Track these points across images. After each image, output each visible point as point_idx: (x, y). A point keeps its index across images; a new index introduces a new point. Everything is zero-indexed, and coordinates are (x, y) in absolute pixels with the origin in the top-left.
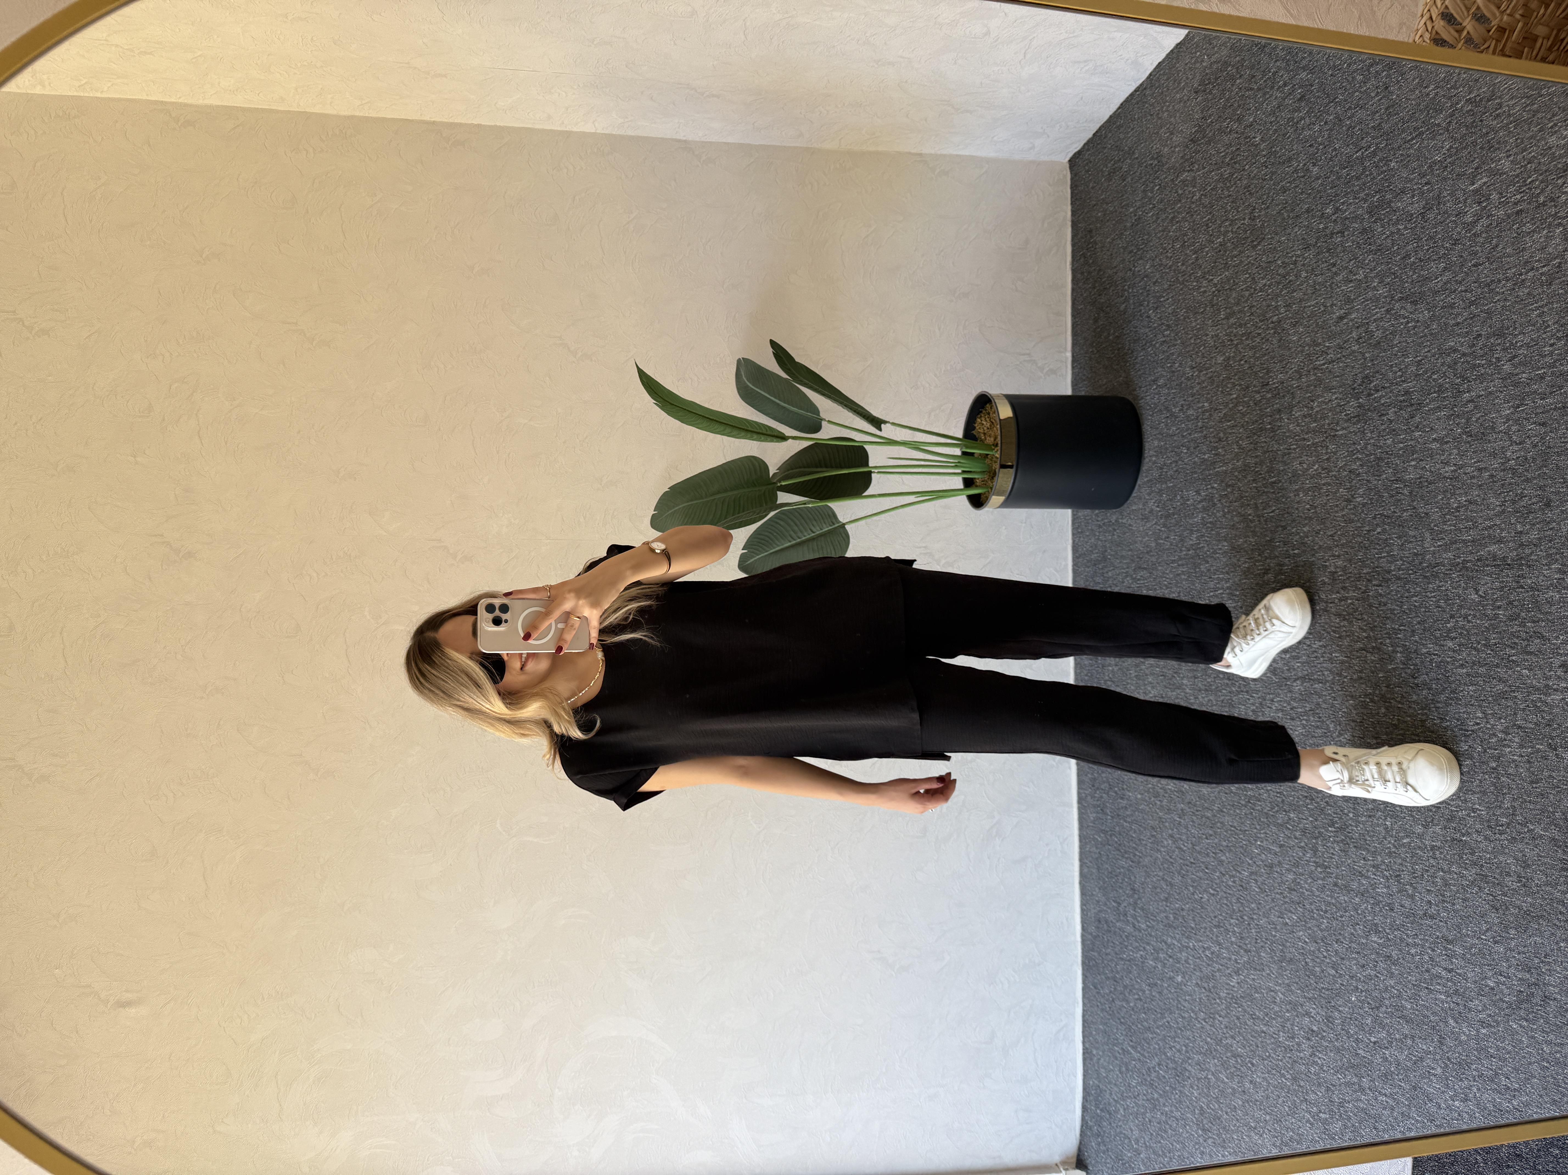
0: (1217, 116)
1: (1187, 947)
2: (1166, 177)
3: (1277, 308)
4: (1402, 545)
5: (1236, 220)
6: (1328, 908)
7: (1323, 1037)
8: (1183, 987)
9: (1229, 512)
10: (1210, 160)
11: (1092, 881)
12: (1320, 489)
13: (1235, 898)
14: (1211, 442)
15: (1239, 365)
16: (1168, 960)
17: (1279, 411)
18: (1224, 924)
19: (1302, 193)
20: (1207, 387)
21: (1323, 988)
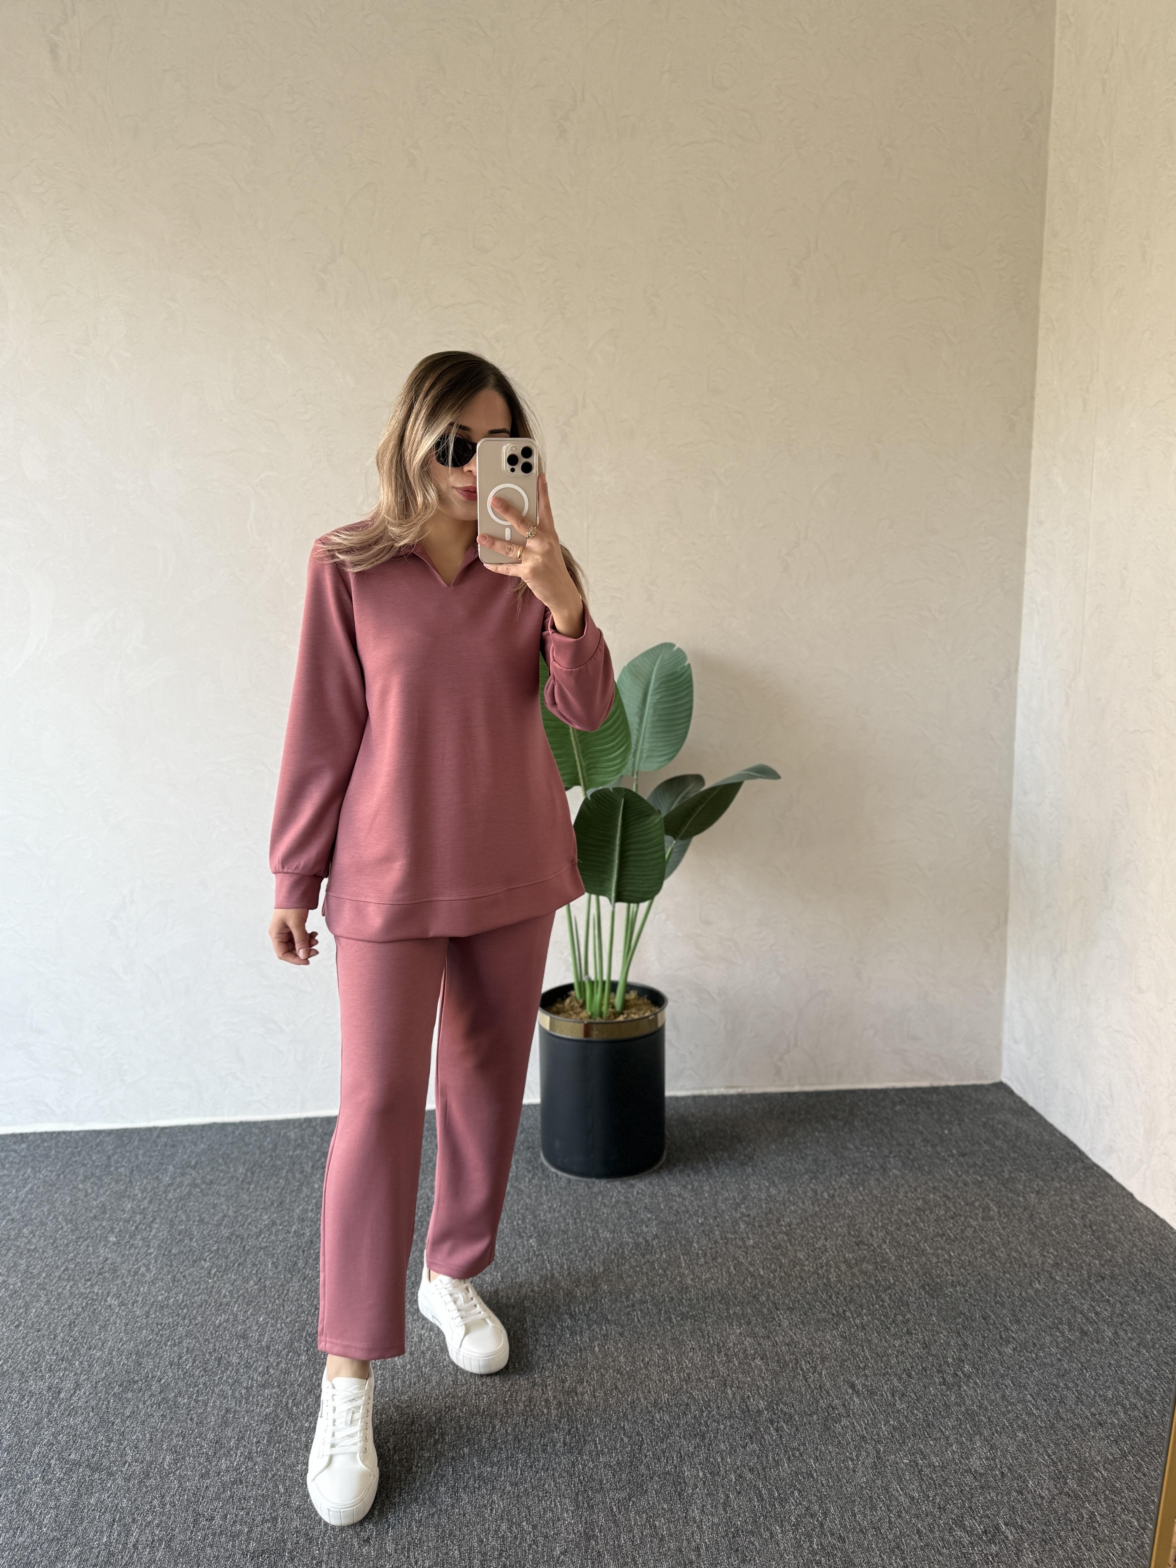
0: (1058, 1241)
1: (149, 1247)
2: (991, 1188)
3: (860, 1315)
4: (611, 1467)
5: (951, 1265)
6: (201, 1403)
7: (52, 1404)
8: (103, 1243)
9: (636, 1272)
10: (1013, 1236)
11: (218, 1137)
12: (665, 1371)
13: (207, 1297)
14: (711, 1249)
15: (796, 1277)
16: (132, 1225)
17: (749, 1323)
18: (177, 1287)
19: (984, 1337)
20: (770, 1241)
21: (109, 1402)
